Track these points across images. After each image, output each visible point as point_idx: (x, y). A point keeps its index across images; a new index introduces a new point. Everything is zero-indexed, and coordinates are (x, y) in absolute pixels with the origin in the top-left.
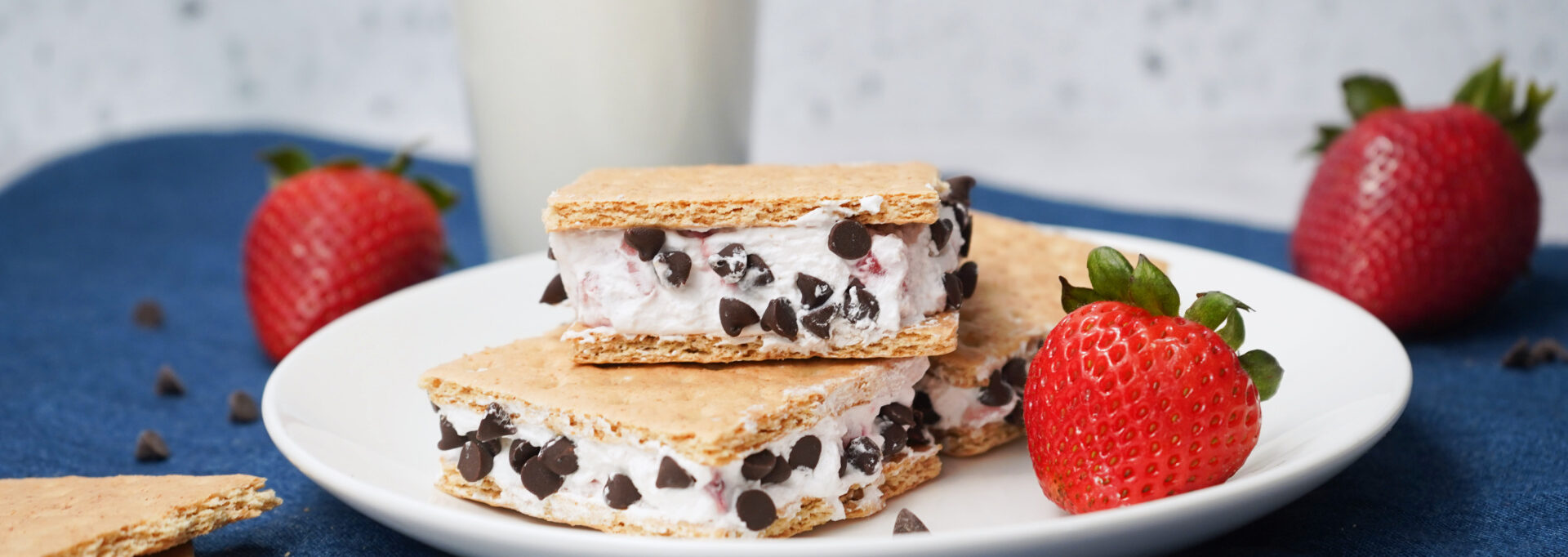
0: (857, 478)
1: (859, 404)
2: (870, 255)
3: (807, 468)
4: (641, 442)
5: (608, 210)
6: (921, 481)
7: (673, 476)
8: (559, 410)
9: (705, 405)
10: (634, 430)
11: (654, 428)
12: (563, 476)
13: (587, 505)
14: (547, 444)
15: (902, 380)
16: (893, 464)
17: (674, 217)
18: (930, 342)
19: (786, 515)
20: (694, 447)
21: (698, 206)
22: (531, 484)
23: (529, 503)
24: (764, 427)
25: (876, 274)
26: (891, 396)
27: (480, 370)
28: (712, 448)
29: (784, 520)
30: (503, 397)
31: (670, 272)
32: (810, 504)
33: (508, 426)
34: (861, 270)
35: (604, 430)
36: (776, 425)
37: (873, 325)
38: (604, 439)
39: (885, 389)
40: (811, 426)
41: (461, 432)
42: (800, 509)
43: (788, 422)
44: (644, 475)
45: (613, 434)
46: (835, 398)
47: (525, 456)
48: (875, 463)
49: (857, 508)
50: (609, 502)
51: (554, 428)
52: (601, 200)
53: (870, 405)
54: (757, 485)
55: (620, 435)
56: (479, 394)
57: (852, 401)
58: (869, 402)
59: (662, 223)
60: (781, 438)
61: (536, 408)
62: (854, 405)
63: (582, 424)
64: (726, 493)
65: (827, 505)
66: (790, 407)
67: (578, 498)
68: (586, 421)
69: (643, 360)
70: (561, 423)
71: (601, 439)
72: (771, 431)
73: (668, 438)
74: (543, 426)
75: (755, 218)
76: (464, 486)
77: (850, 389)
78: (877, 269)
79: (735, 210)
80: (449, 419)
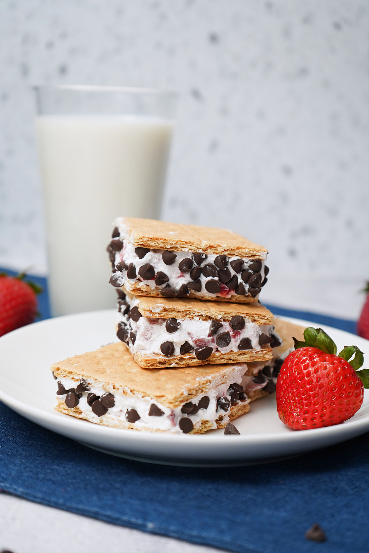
0: (222, 412)
1: (222, 384)
3: (204, 409)
4: (143, 397)
6: (242, 413)
7: (155, 411)
8: (109, 383)
9: (167, 383)
10: (140, 392)
11: (148, 392)
12: (108, 408)
13: (118, 420)
14: (103, 395)
15: (238, 374)
16: (234, 407)
19: (196, 427)
20: (165, 401)
22: (95, 411)
23: (93, 418)
24: (190, 393)
26: (234, 380)
27: (75, 365)
28: (172, 401)
29: (195, 429)
30: (86, 376)
32: (204, 423)
33: (87, 388)
35: (127, 392)
36: (194, 392)
38: (127, 395)
39: (232, 378)
40: (206, 392)
41: (67, 389)
42: (201, 425)
43: (198, 391)
44: (143, 410)
45: (131, 393)
46: (215, 381)
47: (93, 400)
48: (228, 407)
49: (221, 424)
50: (128, 420)
51: (106, 389)
53: (227, 384)
54: (186, 416)
55: (134, 394)
56: (75, 375)
57: (221, 383)
58: (226, 383)
60: (195, 397)
61: (99, 381)
62: (221, 384)
63: (118, 389)
64: (175, 418)
65: (211, 423)
66: (199, 385)
67: (114, 417)
68: (120, 388)
70: (109, 388)
71: (126, 395)
72: (192, 395)
73: (154, 396)
74: (101, 388)
76: (67, 409)
77: (220, 378)
80: (62, 383)
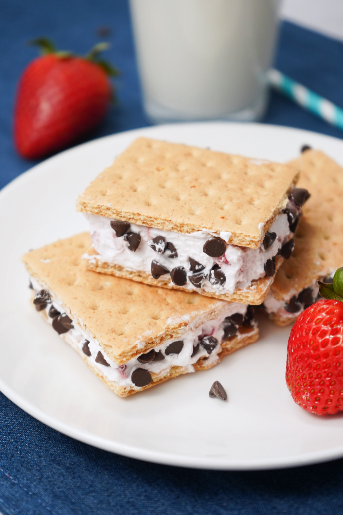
0: (204, 353)
1: (210, 320)
2: (224, 256)
3: (175, 354)
4: (94, 337)
5: (104, 209)
7: (102, 361)
13: (77, 345)
14: (63, 314)
17: (133, 220)
18: (249, 299)
21: (145, 217)
24: (149, 343)
25: (226, 264)
30: (49, 287)
31: (129, 245)
32: (174, 368)
34: (219, 261)
35: (81, 324)
36: (158, 340)
37: (221, 288)
38: (80, 327)
40: (178, 337)
42: (168, 371)
43: (164, 338)
46: (194, 322)
47: (55, 314)
48: (213, 349)
49: (203, 365)
50: (83, 350)
51: (64, 310)
52: (101, 204)
54: (144, 365)
55: (86, 330)
58: (217, 318)
59: (128, 221)
60: (160, 345)
62: (207, 321)
63: (73, 316)
64: (127, 370)
65: (184, 368)
66: (167, 331)
69: (117, 275)
72: (155, 343)
73: (102, 343)
75: (171, 228)
77: (205, 317)
78: (227, 262)
79: (162, 223)
